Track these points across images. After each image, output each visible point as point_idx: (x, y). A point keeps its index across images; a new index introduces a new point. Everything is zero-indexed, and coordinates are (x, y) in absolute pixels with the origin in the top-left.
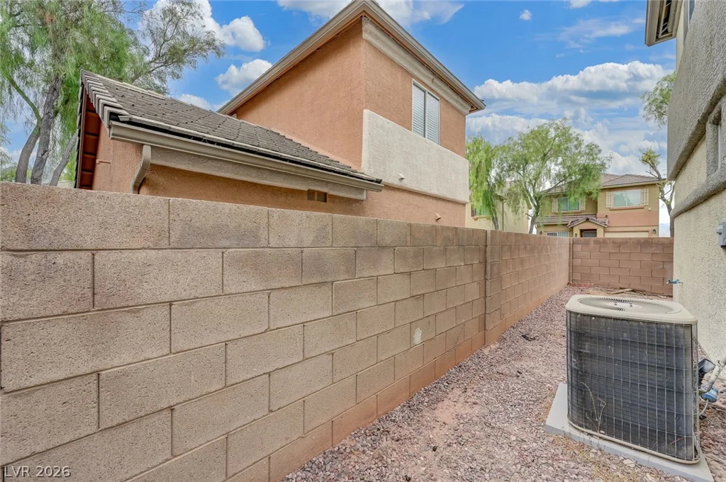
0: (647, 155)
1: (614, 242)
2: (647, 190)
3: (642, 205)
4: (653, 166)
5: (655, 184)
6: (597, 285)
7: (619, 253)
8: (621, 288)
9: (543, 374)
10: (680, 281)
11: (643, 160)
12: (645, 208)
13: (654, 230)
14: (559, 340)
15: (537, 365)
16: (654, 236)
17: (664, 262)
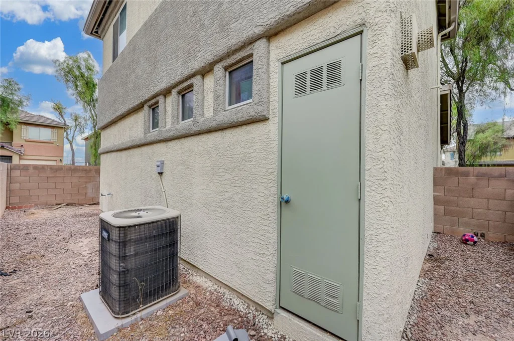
0: (57, 105)
1: (51, 169)
2: (56, 130)
3: (52, 140)
4: (61, 114)
5: (62, 128)
6: (36, 205)
7: (56, 177)
8: (57, 204)
9: (55, 298)
10: (112, 194)
11: (54, 108)
12: (54, 143)
13: (61, 160)
14: (42, 261)
15: (42, 293)
16: (60, 164)
17: (86, 182)
